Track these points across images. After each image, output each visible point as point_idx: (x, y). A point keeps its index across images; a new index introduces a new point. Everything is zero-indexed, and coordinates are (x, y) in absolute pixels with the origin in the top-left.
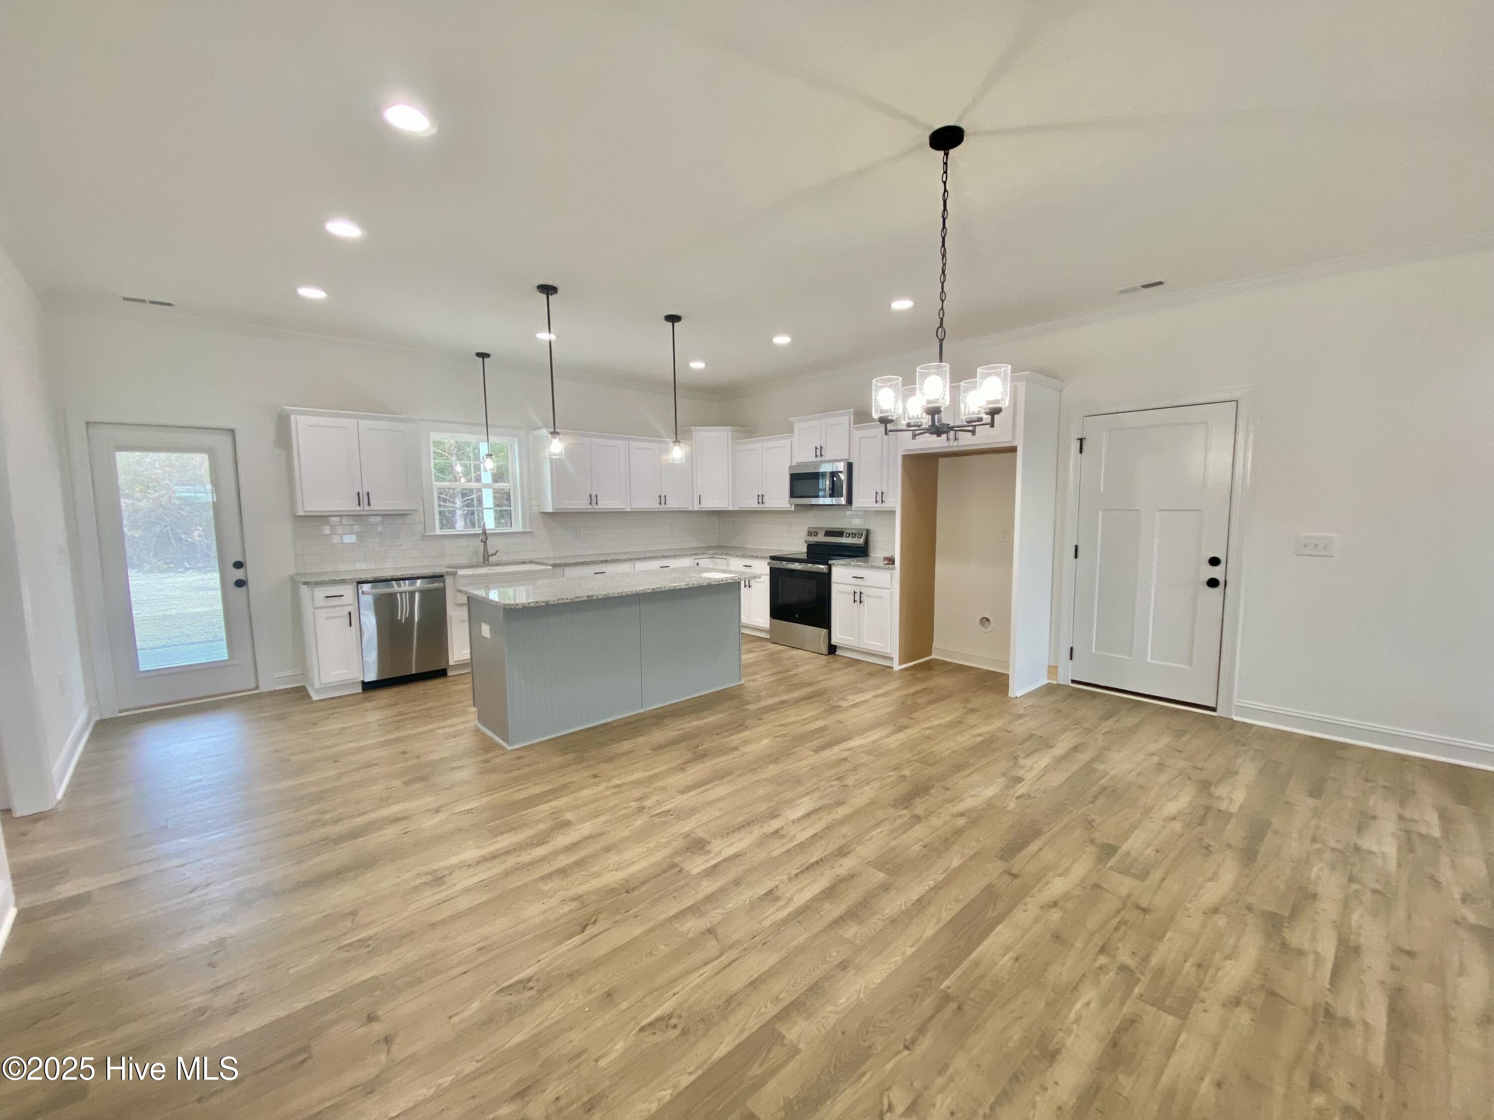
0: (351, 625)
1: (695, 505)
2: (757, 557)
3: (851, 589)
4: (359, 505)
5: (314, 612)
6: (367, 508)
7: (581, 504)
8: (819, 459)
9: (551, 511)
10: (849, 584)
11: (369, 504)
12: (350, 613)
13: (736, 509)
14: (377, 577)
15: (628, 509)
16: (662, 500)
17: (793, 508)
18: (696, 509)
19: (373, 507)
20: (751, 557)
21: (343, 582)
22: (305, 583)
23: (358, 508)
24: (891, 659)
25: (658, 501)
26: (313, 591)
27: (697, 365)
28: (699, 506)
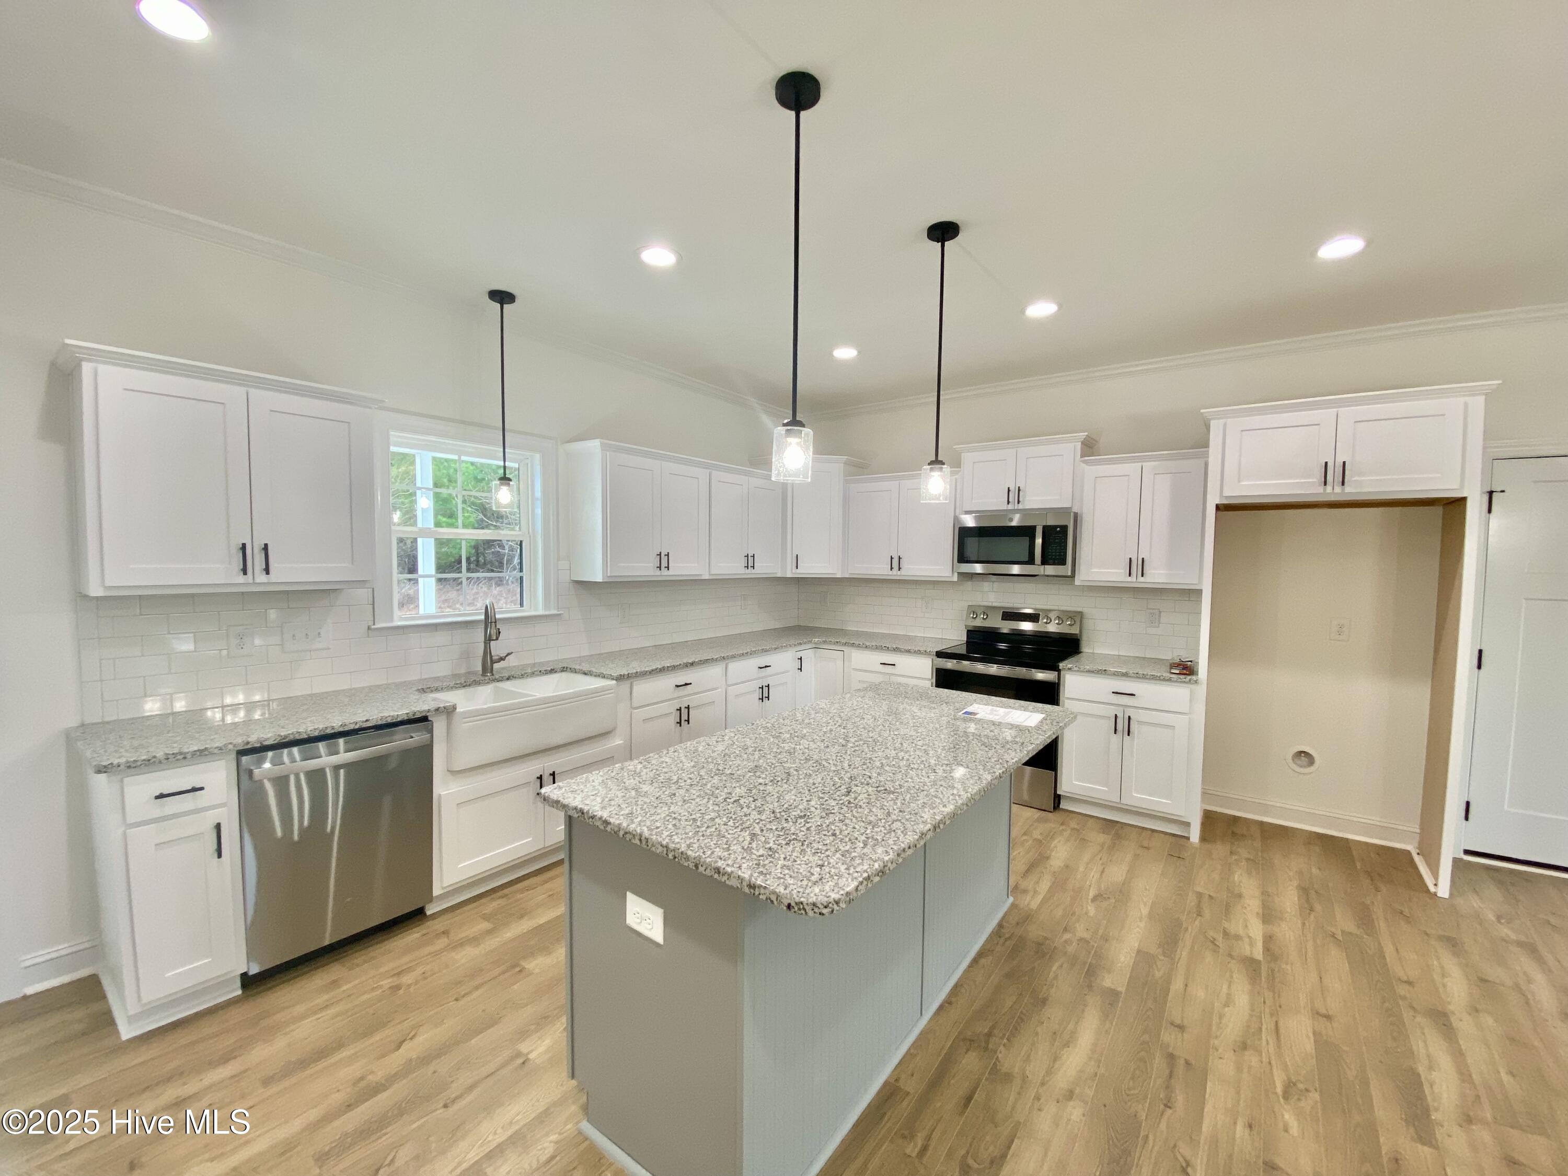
0: (220, 856)
1: (789, 568)
2: (909, 651)
3: (1111, 711)
4: (245, 571)
5: (125, 834)
6: (262, 578)
7: (645, 568)
8: (1010, 507)
9: (601, 580)
10: (1103, 703)
11: (267, 571)
12: (218, 827)
13: (847, 576)
14: (286, 737)
15: (706, 576)
16: (750, 561)
17: (955, 578)
18: (789, 575)
19: (274, 576)
20: (896, 650)
21: (202, 754)
22: (100, 770)
23: (241, 579)
24: (1188, 824)
25: (744, 564)
26: (122, 781)
27: (845, 353)
28: (794, 570)
